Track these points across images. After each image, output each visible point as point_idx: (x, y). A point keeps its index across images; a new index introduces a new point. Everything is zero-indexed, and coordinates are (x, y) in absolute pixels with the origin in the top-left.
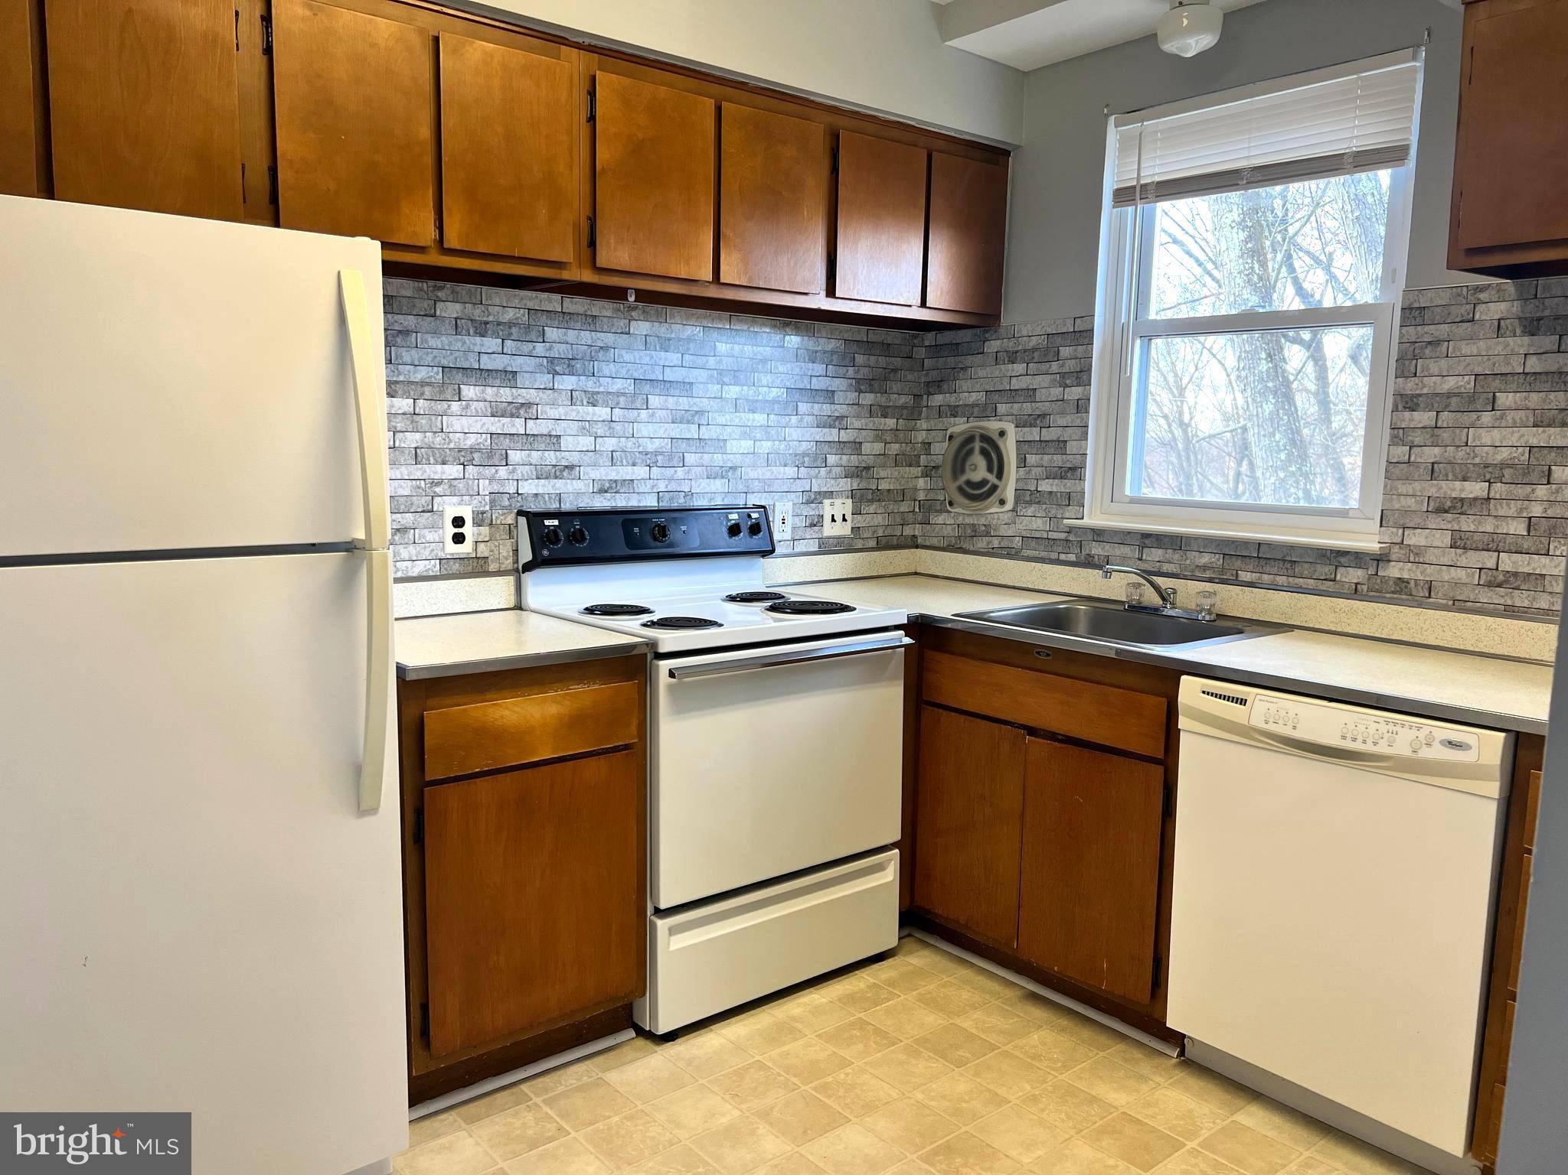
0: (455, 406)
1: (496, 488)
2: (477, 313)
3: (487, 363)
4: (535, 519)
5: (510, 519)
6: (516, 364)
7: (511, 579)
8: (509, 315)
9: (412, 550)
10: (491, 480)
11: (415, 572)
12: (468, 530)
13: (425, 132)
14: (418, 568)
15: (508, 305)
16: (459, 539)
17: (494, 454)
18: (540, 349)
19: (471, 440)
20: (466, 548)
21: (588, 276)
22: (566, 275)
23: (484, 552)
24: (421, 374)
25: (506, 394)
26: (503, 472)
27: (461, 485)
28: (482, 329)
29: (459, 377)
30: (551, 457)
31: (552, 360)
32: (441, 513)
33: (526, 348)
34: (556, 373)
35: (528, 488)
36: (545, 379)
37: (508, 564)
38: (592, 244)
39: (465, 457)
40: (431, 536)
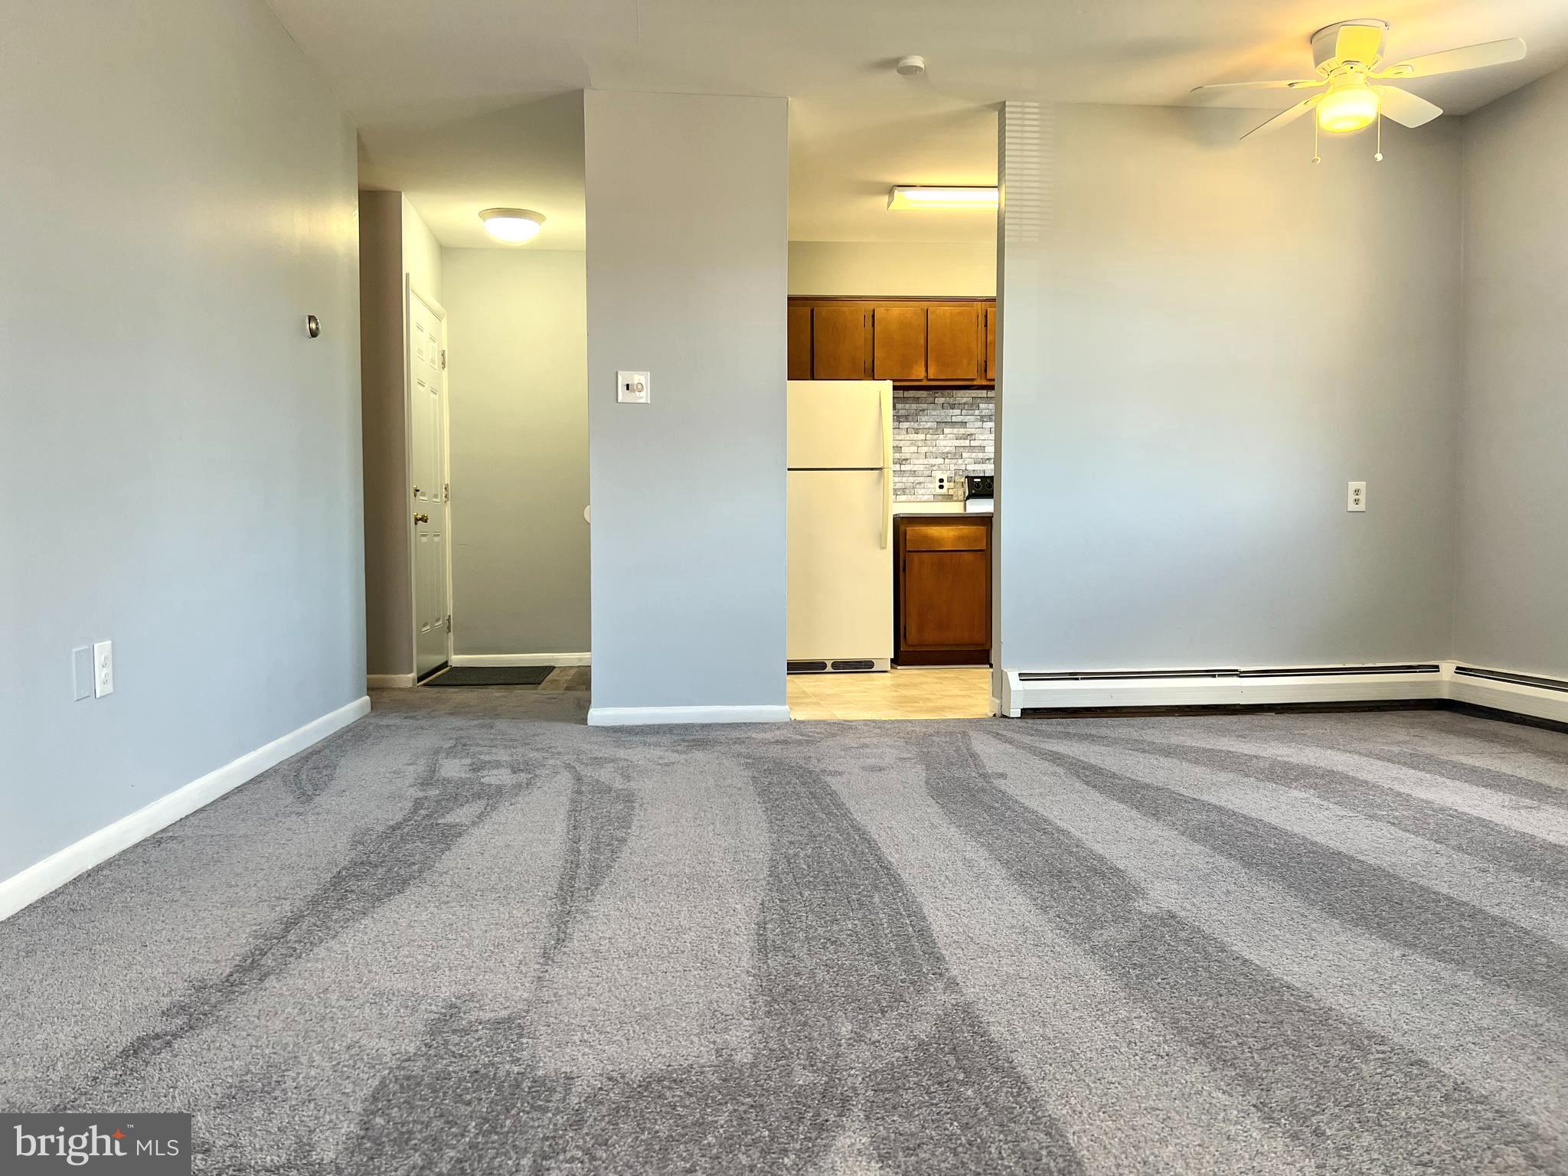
0: (941, 436)
1: (957, 467)
2: (951, 401)
3: (954, 419)
4: (970, 479)
5: (963, 480)
6: (966, 418)
7: (962, 503)
8: (964, 400)
9: (923, 491)
10: (955, 464)
11: (924, 499)
12: (945, 484)
13: (922, 341)
14: (925, 498)
15: (964, 396)
16: (941, 487)
17: (957, 454)
18: (977, 412)
19: (947, 450)
20: (944, 491)
21: (984, 383)
22: (975, 383)
23: (951, 492)
24: (929, 425)
25: (962, 431)
26: (960, 461)
27: (943, 466)
28: (953, 406)
29: (943, 425)
30: (981, 455)
31: (982, 416)
32: (934, 477)
33: (971, 412)
34: (984, 421)
35: (970, 467)
36: (979, 424)
37: (961, 498)
38: (986, 371)
39: (945, 456)
40: (930, 486)
